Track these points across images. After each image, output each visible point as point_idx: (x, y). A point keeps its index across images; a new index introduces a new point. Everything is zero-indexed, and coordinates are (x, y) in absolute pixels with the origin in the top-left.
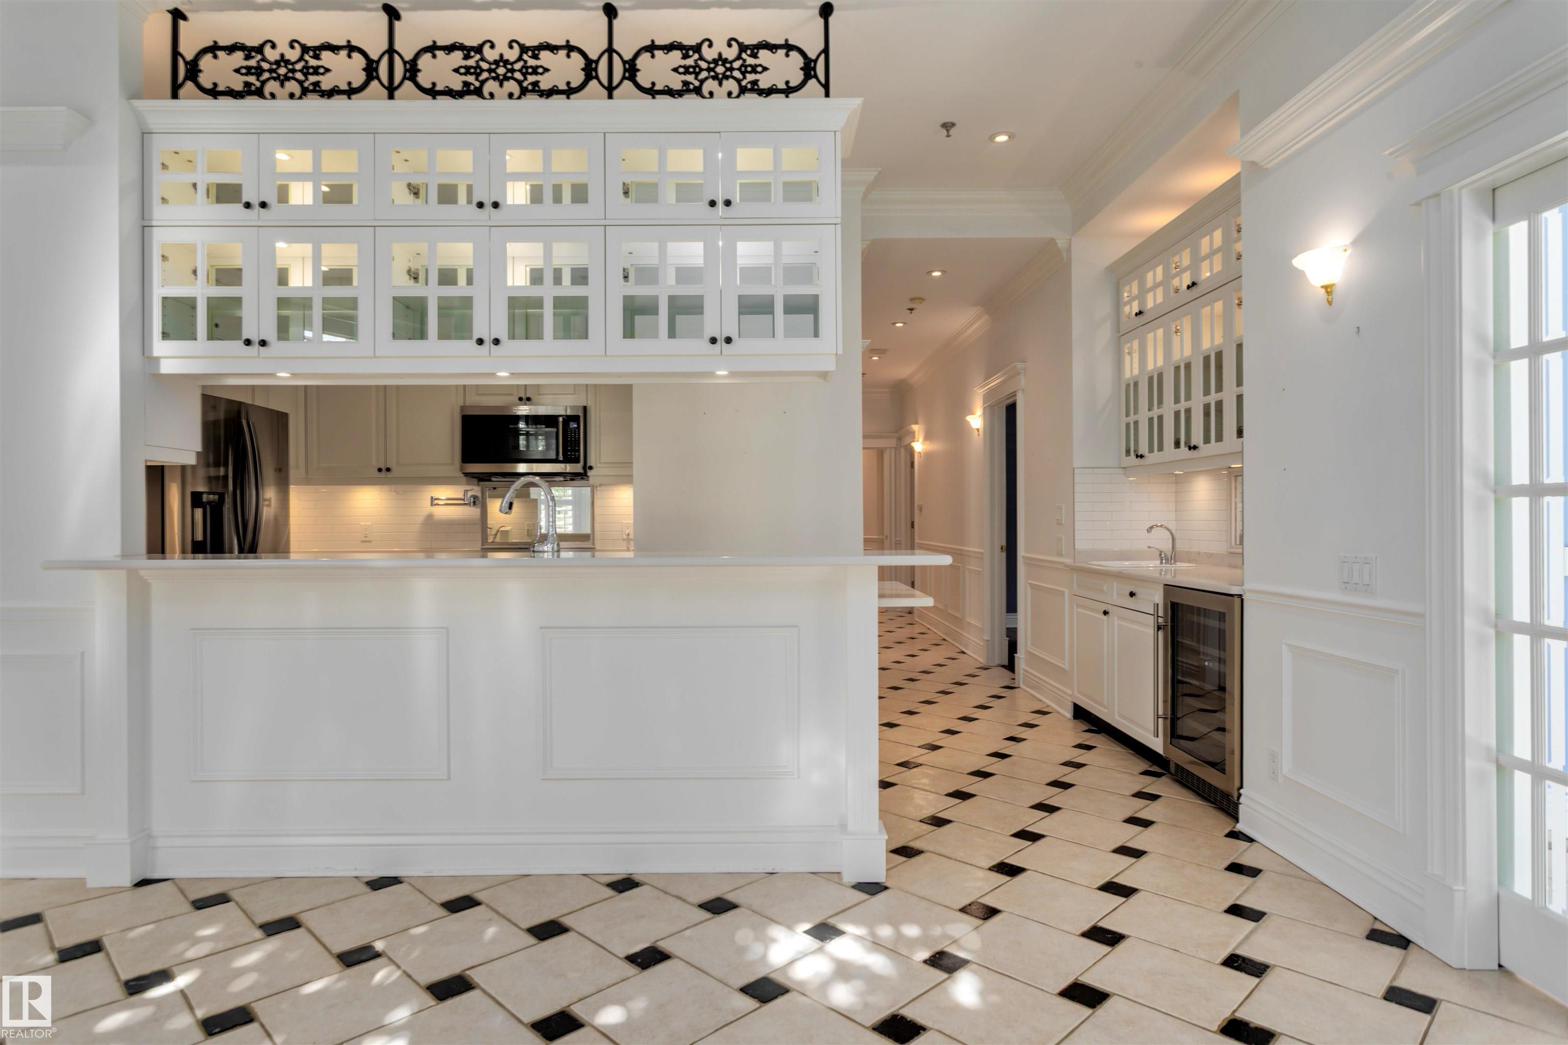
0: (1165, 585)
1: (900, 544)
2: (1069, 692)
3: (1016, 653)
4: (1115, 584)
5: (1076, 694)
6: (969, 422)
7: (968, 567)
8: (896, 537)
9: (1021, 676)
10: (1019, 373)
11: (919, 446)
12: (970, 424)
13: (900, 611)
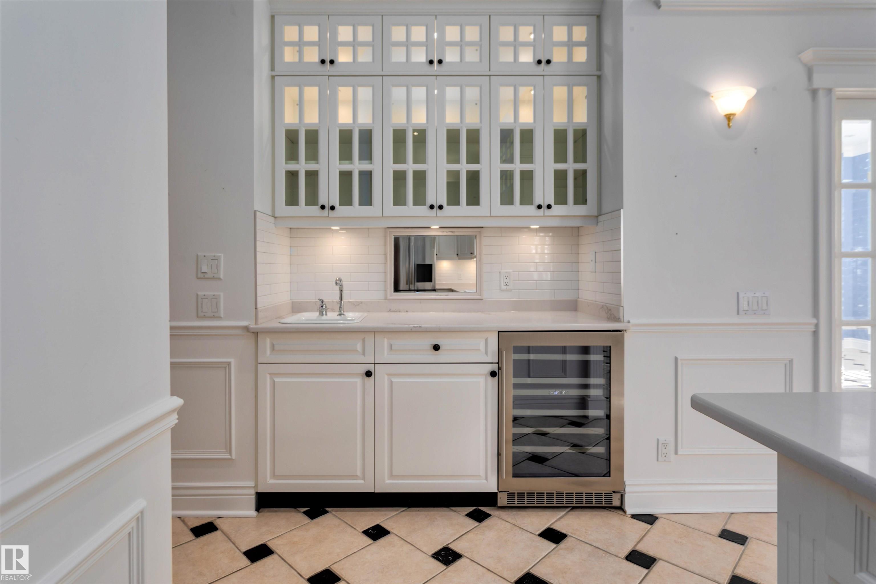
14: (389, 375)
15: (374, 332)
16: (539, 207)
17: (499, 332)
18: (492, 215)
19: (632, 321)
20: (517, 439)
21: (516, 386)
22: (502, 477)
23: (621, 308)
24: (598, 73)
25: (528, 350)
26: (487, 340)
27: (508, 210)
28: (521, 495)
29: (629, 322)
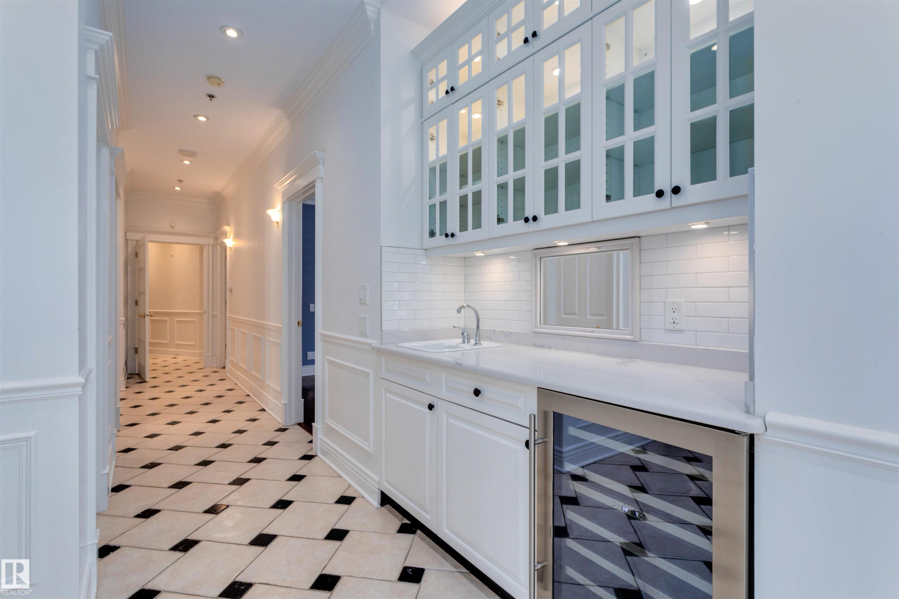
0: (538, 388)
1: (216, 317)
2: (377, 478)
3: (314, 422)
4: (444, 373)
5: (386, 484)
6: (269, 216)
7: (268, 338)
8: (213, 311)
9: (319, 444)
10: (319, 163)
11: (230, 242)
12: (270, 217)
13: (217, 367)
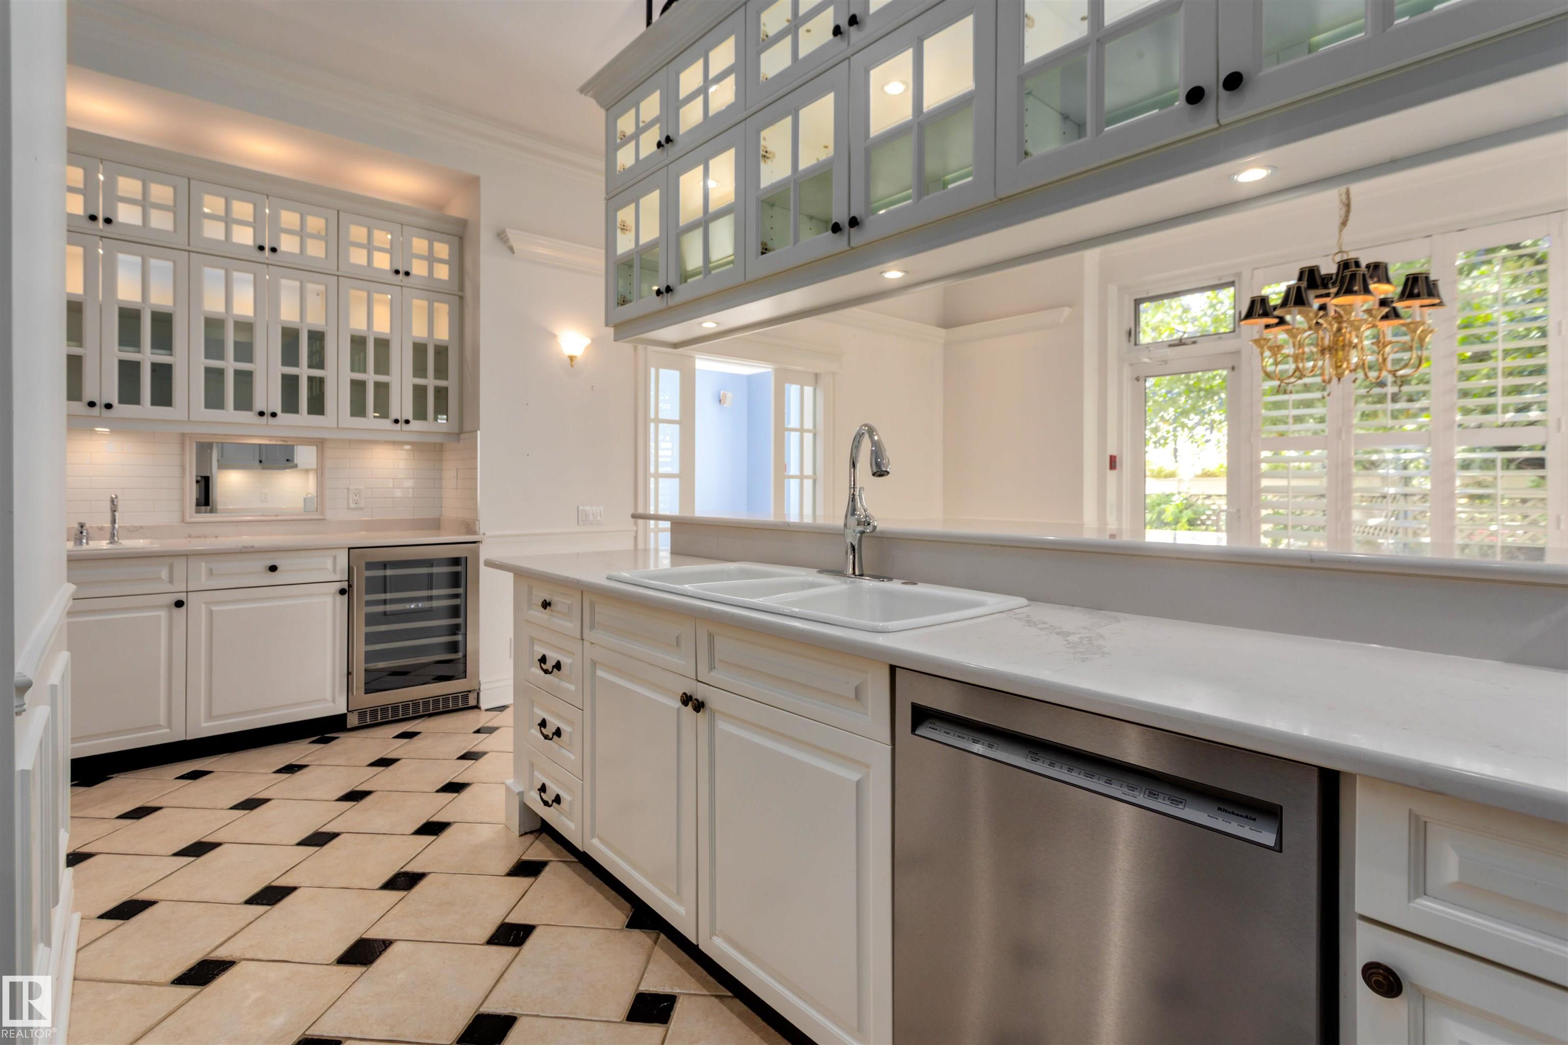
14: (206, 603)
15: (187, 555)
16: (396, 421)
17: (349, 549)
18: (340, 426)
19: (488, 534)
20: (370, 656)
21: (369, 603)
22: (353, 694)
23: (477, 522)
24: (460, 294)
25: (385, 565)
26: (335, 558)
27: (358, 422)
28: (374, 712)
29: (484, 534)
